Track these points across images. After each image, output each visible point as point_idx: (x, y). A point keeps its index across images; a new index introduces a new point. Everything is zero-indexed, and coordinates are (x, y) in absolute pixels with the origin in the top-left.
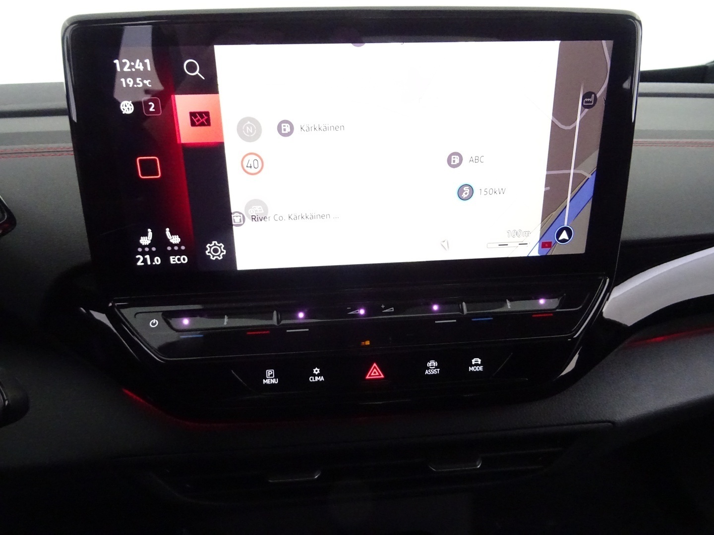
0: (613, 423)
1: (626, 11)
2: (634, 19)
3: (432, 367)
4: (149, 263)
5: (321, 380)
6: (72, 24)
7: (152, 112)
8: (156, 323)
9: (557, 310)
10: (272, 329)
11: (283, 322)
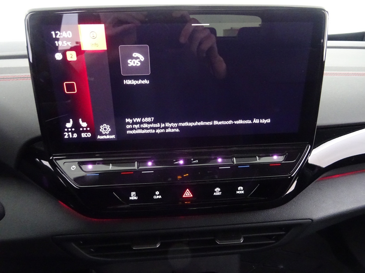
0: (312, 220)
2: (325, 10)
3: (218, 191)
4: (71, 137)
5: (159, 198)
6: (30, 13)
8: (74, 167)
9: (283, 162)
10: (134, 171)
11: (140, 168)
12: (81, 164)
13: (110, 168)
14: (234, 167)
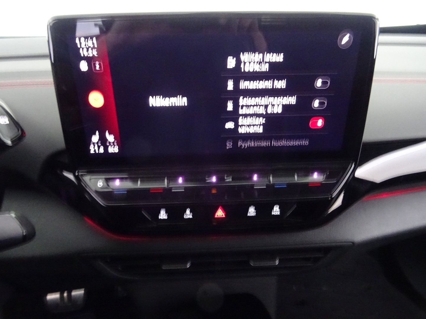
0: (353, 243)
1: (370, 14)
2: (374, 18)
3: (252, 211)
4: (97, 152)
5: (190, 218)
6: (54, 21)
7: (98, 70)
8: (100, 184)
9: (323, 182)
10: (164, 189)
11: (170, 186)
12: (107, 180)
13: (139, 186)
14: (270, 187)
